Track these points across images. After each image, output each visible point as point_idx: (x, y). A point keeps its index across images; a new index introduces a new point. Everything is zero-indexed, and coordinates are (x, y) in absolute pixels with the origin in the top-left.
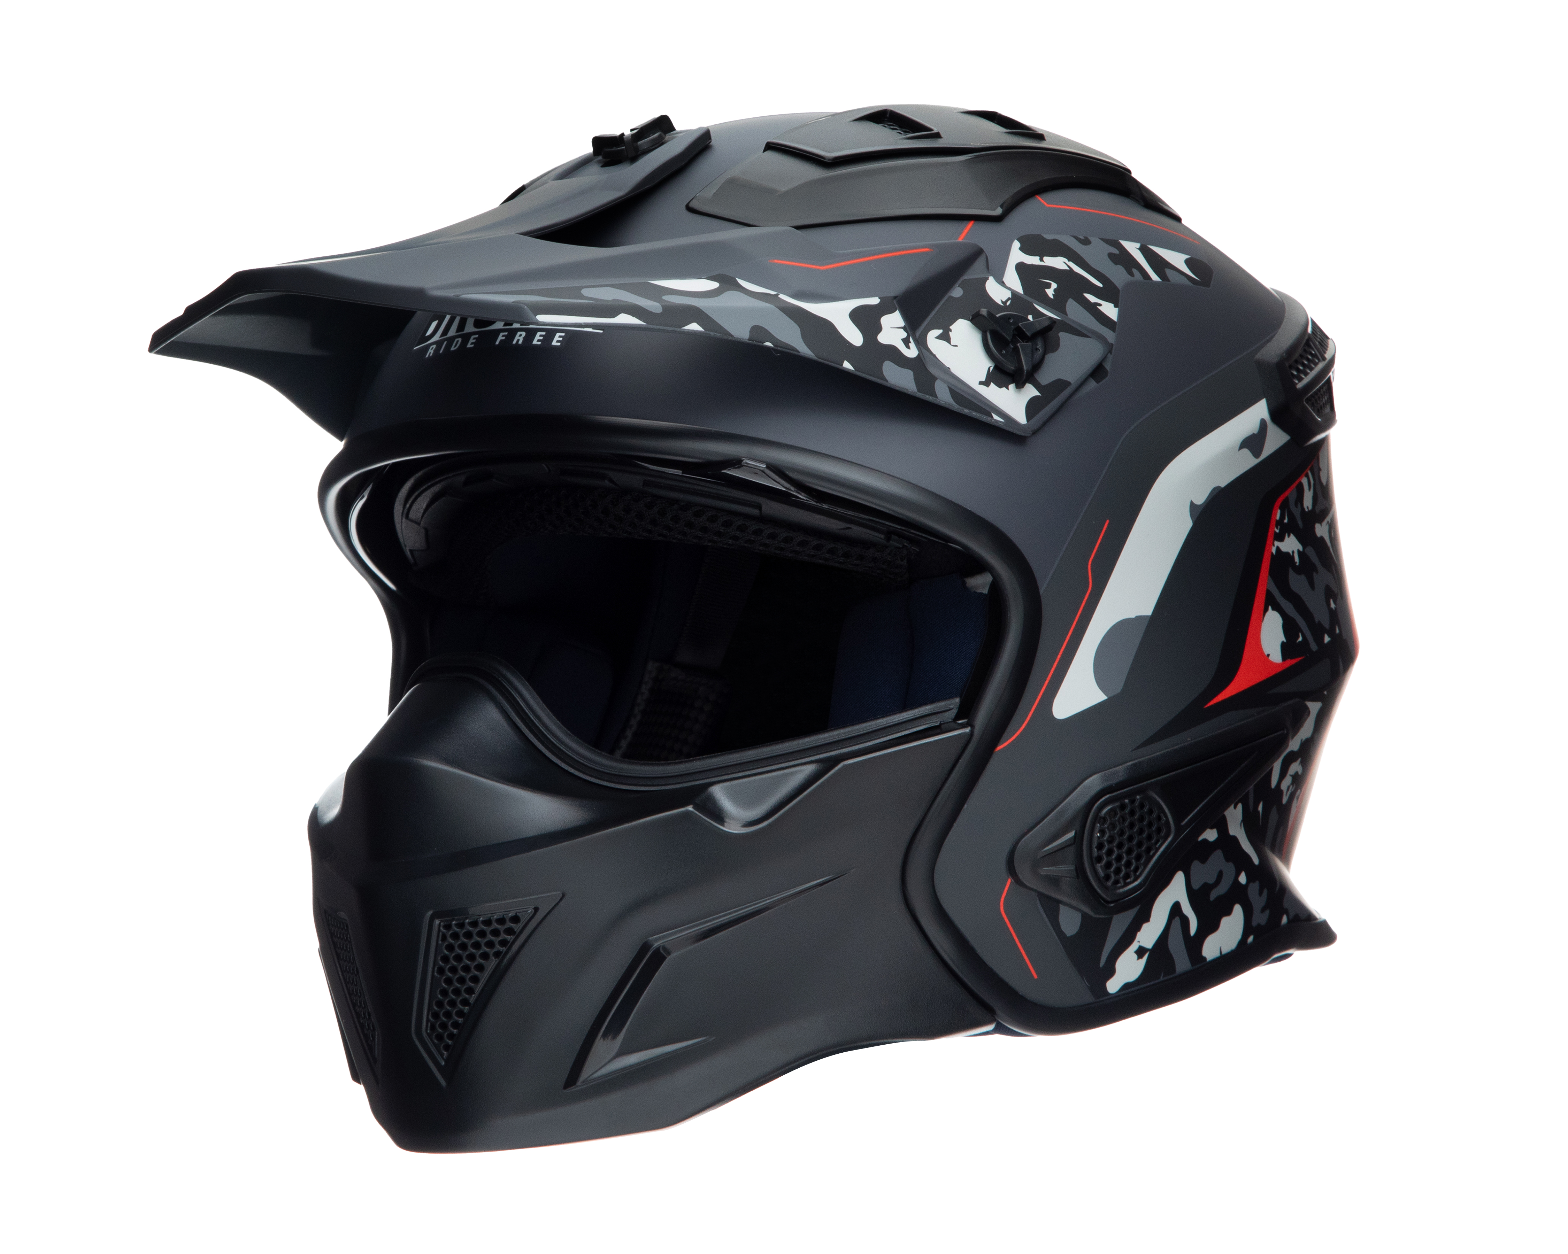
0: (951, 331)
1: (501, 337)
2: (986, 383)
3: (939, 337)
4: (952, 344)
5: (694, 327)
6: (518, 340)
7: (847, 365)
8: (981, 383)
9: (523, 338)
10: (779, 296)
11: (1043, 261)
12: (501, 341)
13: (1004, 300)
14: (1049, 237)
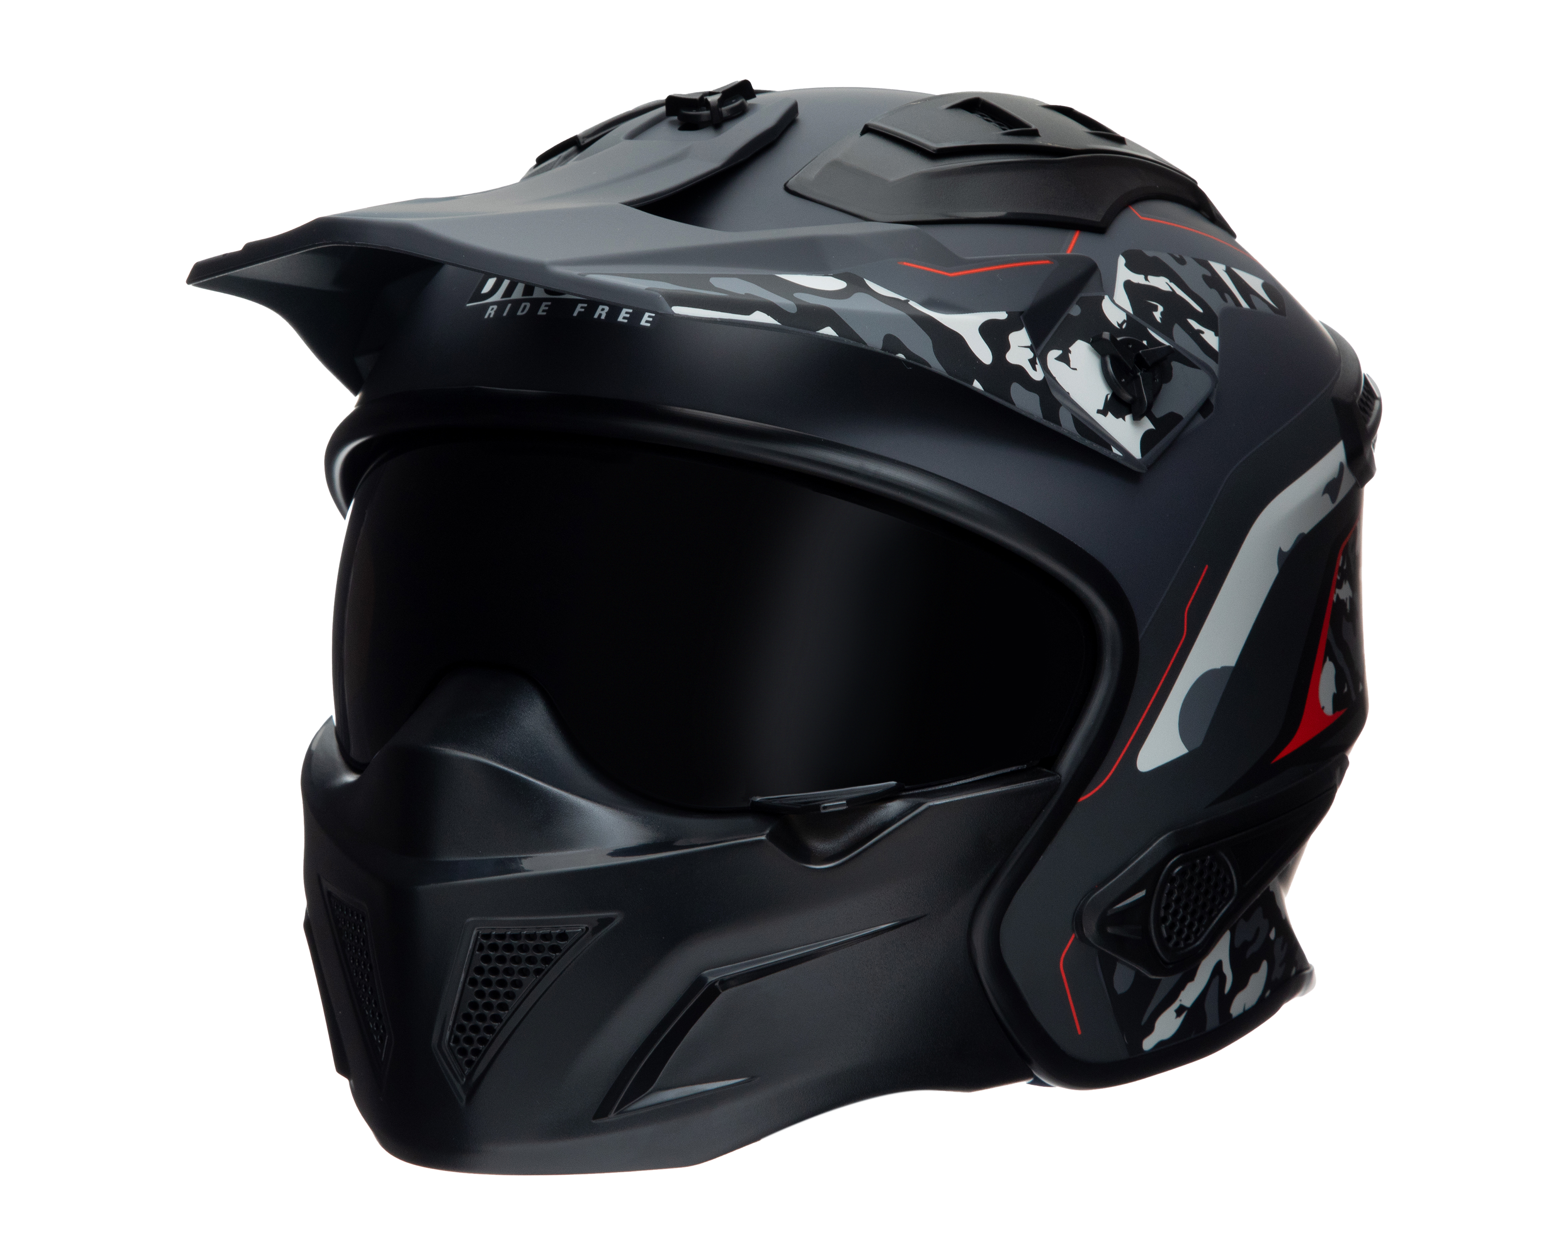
0: (1070, 352)
1: (579, 309)
2: (1103, 412)
3: (1059, 359)
4: (1071, 367)
5: (828, 331)
6: (600, 315)
7: (977, 384)
8: (1099, 412)
9: (607, 313)
10: (909, 303)
11: (1148, 281)
12: (580, 313)
13: (1120, 323)
14: (1150, 254)
